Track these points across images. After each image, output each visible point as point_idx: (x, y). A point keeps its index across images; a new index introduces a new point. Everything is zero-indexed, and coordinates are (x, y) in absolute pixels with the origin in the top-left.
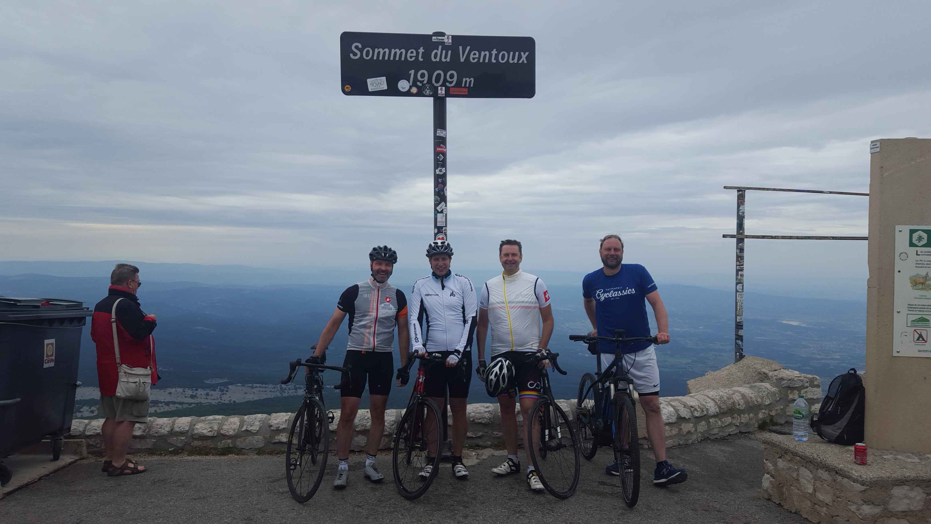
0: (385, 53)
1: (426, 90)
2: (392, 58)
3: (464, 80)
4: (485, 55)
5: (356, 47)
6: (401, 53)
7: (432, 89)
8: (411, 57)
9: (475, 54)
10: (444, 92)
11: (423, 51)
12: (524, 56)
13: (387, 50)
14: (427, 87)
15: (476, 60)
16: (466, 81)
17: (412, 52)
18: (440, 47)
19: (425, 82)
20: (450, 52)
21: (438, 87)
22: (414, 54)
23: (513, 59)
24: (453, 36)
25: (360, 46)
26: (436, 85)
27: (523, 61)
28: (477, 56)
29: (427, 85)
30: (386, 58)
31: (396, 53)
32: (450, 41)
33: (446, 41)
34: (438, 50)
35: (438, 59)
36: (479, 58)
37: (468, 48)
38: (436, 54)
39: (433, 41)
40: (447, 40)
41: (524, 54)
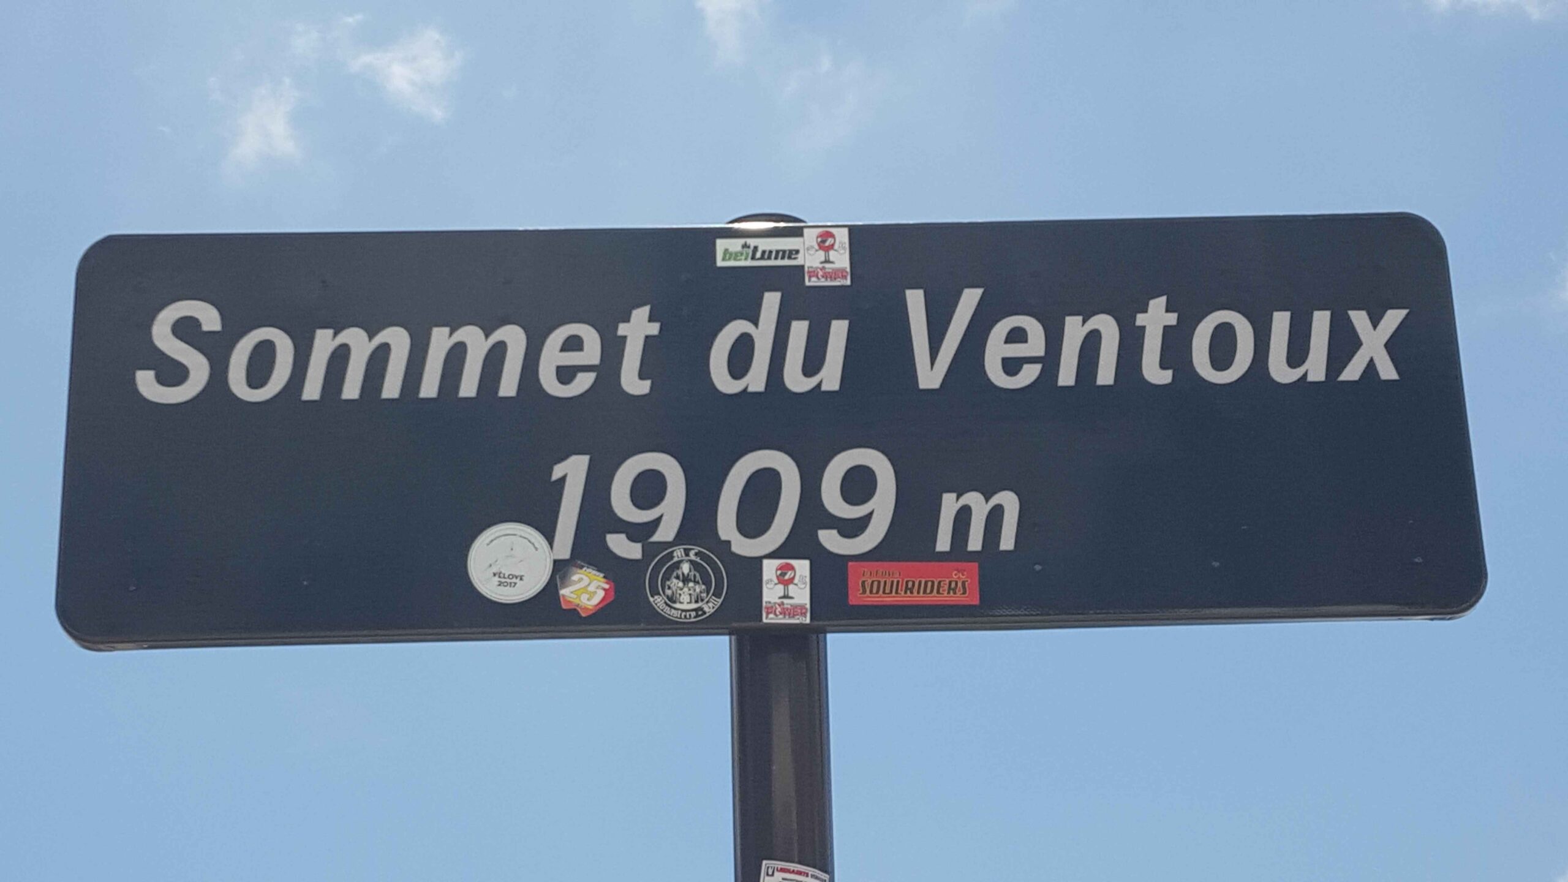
0: (380, 355)
1: (675, 583)
2: (429, 388)
3: (950, 504)
4: (1092, 342)
5: (186, 329)
6: (497, 354)
7: (719, 580)
8: (565, 374)
9: (1017, 336)
10: (801, 595)
11: (654, 329)
12: (1374, 336)
13: (399, 338)
14: (677, 565)
15: (1029, 374)
16: (963, 516)
17: (573, 344)
18: (771, 301)
19: (666, 533)
20: (839, 330)
21: (758, 561)
22: (592, 352)
23: (1297, 354)
24: (857, 233)
25: (210, 318)
26: (743, 547)
27: (1371, 367)
28: (1035, 347)
29: (678, 553)
30: (391, 389)
31: (458, 352)
32: (841, 259)
33: (810, 258)
34: (756, 324)
35: (756, 380)
36: (1051, 360)
37: (970, 299)
38: (743, 348)
39: (720, 263)
40: (821, 255)
41: (1375, 323)
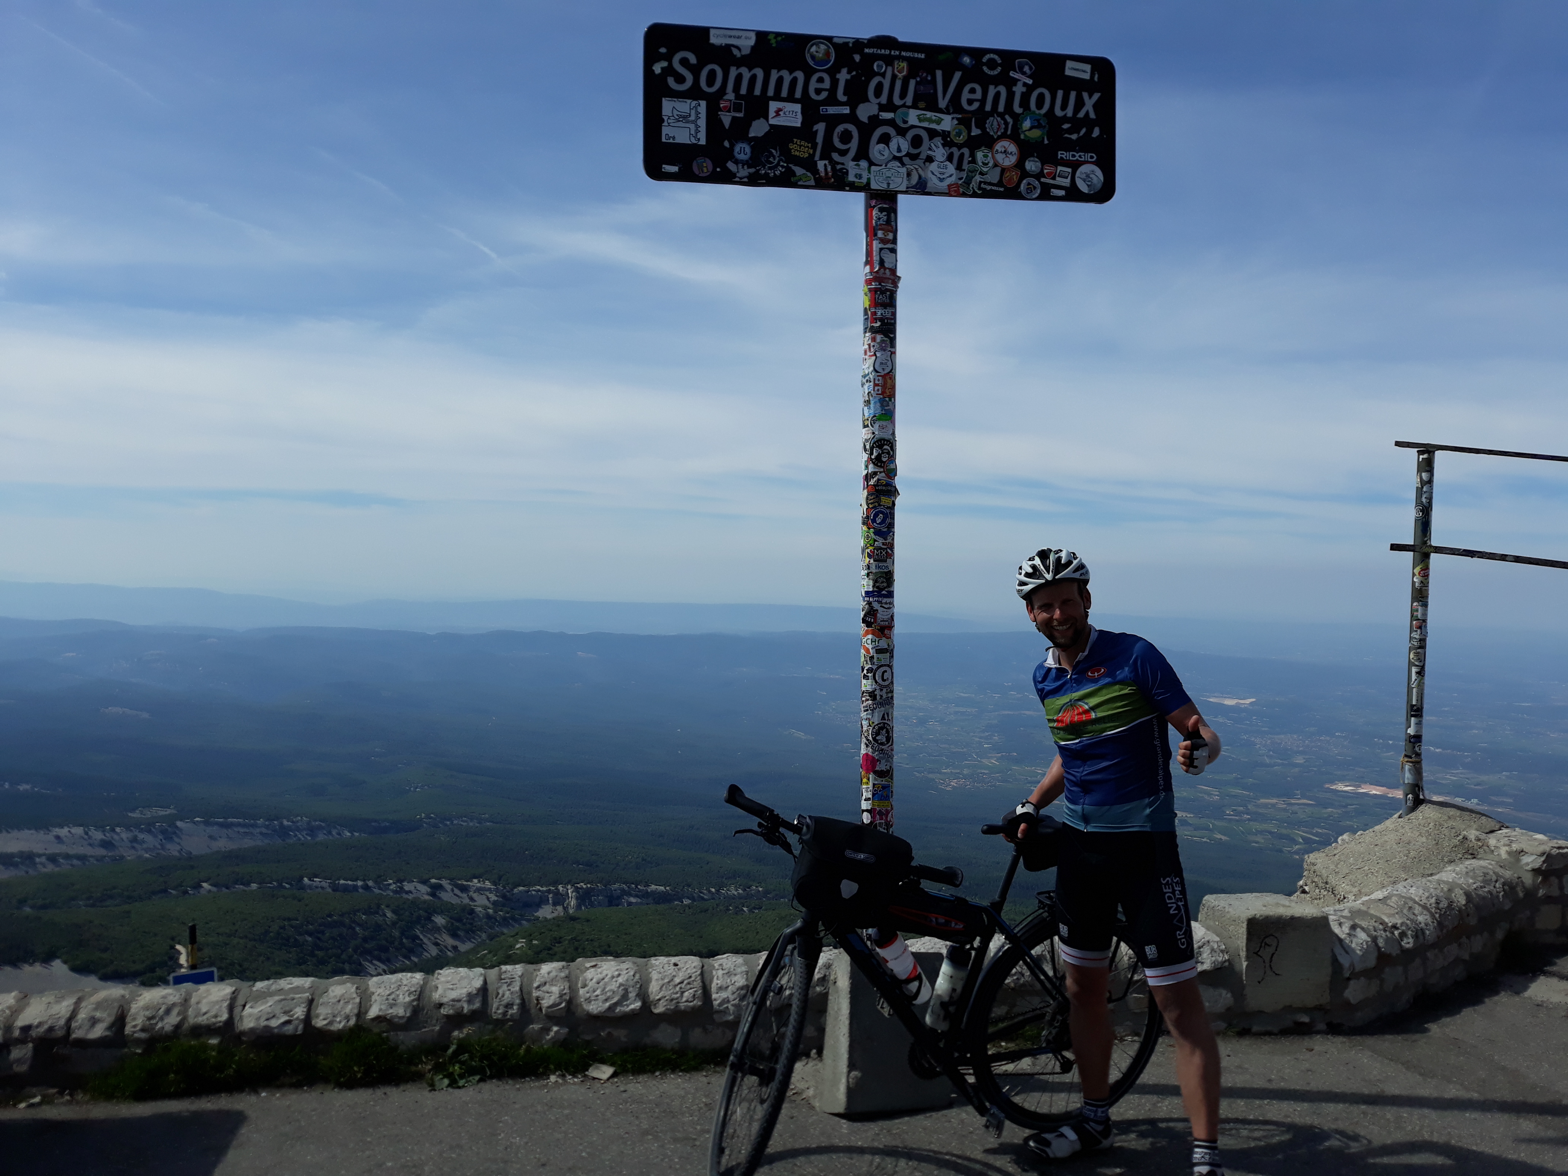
0: (753, 79)
4: (997, 95)
5: (684, 62)
6: (794, 82)
8: (818, 91)
9: (973, 91)
12: (1089, 102)
13: (759, 73)
15: (976, 105)
17: (821, 80)
18: (890, 70)
20: (912, 82)
22: (827, 84)
23: (1064, 107)
25: (693, 59)
27: (1087, 113)
28: (978, 95)
30: (757, 92)
31: (780, 80)
34: (884, 77)
35: (883, 99)
36: (983, 101)
37: (958, 75)
38: (880, 86)
41: (1090, 97)
